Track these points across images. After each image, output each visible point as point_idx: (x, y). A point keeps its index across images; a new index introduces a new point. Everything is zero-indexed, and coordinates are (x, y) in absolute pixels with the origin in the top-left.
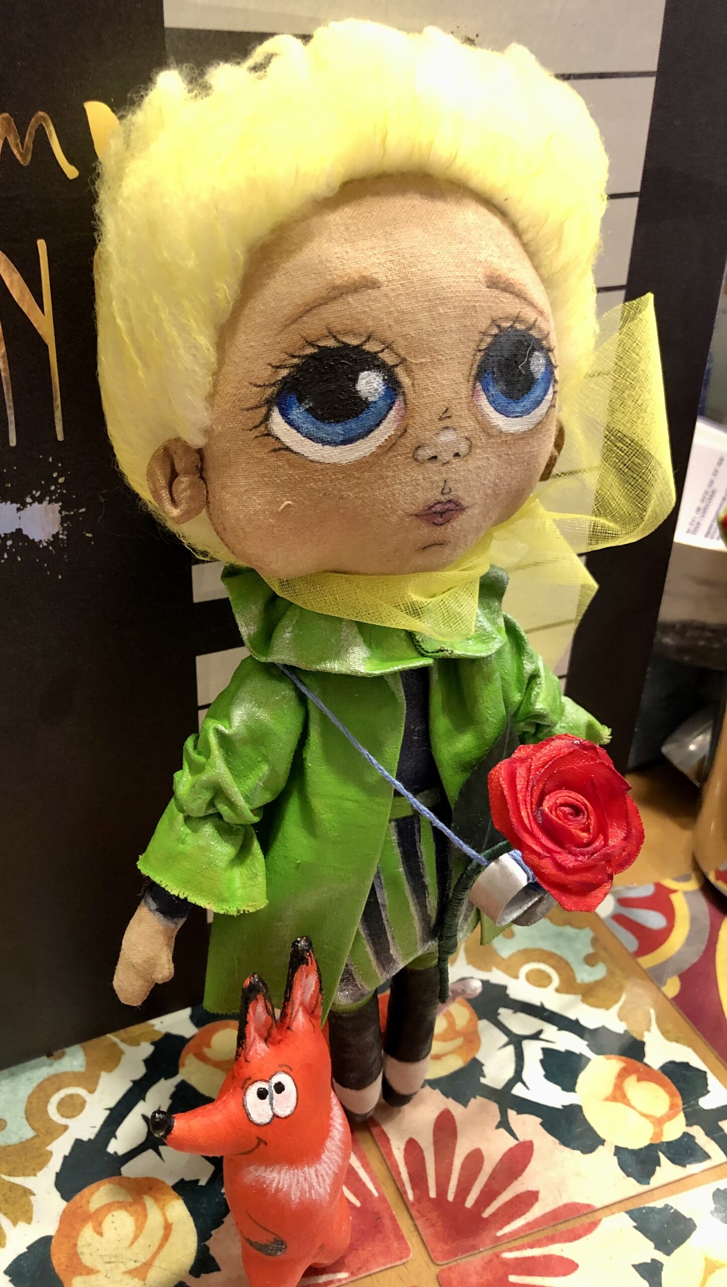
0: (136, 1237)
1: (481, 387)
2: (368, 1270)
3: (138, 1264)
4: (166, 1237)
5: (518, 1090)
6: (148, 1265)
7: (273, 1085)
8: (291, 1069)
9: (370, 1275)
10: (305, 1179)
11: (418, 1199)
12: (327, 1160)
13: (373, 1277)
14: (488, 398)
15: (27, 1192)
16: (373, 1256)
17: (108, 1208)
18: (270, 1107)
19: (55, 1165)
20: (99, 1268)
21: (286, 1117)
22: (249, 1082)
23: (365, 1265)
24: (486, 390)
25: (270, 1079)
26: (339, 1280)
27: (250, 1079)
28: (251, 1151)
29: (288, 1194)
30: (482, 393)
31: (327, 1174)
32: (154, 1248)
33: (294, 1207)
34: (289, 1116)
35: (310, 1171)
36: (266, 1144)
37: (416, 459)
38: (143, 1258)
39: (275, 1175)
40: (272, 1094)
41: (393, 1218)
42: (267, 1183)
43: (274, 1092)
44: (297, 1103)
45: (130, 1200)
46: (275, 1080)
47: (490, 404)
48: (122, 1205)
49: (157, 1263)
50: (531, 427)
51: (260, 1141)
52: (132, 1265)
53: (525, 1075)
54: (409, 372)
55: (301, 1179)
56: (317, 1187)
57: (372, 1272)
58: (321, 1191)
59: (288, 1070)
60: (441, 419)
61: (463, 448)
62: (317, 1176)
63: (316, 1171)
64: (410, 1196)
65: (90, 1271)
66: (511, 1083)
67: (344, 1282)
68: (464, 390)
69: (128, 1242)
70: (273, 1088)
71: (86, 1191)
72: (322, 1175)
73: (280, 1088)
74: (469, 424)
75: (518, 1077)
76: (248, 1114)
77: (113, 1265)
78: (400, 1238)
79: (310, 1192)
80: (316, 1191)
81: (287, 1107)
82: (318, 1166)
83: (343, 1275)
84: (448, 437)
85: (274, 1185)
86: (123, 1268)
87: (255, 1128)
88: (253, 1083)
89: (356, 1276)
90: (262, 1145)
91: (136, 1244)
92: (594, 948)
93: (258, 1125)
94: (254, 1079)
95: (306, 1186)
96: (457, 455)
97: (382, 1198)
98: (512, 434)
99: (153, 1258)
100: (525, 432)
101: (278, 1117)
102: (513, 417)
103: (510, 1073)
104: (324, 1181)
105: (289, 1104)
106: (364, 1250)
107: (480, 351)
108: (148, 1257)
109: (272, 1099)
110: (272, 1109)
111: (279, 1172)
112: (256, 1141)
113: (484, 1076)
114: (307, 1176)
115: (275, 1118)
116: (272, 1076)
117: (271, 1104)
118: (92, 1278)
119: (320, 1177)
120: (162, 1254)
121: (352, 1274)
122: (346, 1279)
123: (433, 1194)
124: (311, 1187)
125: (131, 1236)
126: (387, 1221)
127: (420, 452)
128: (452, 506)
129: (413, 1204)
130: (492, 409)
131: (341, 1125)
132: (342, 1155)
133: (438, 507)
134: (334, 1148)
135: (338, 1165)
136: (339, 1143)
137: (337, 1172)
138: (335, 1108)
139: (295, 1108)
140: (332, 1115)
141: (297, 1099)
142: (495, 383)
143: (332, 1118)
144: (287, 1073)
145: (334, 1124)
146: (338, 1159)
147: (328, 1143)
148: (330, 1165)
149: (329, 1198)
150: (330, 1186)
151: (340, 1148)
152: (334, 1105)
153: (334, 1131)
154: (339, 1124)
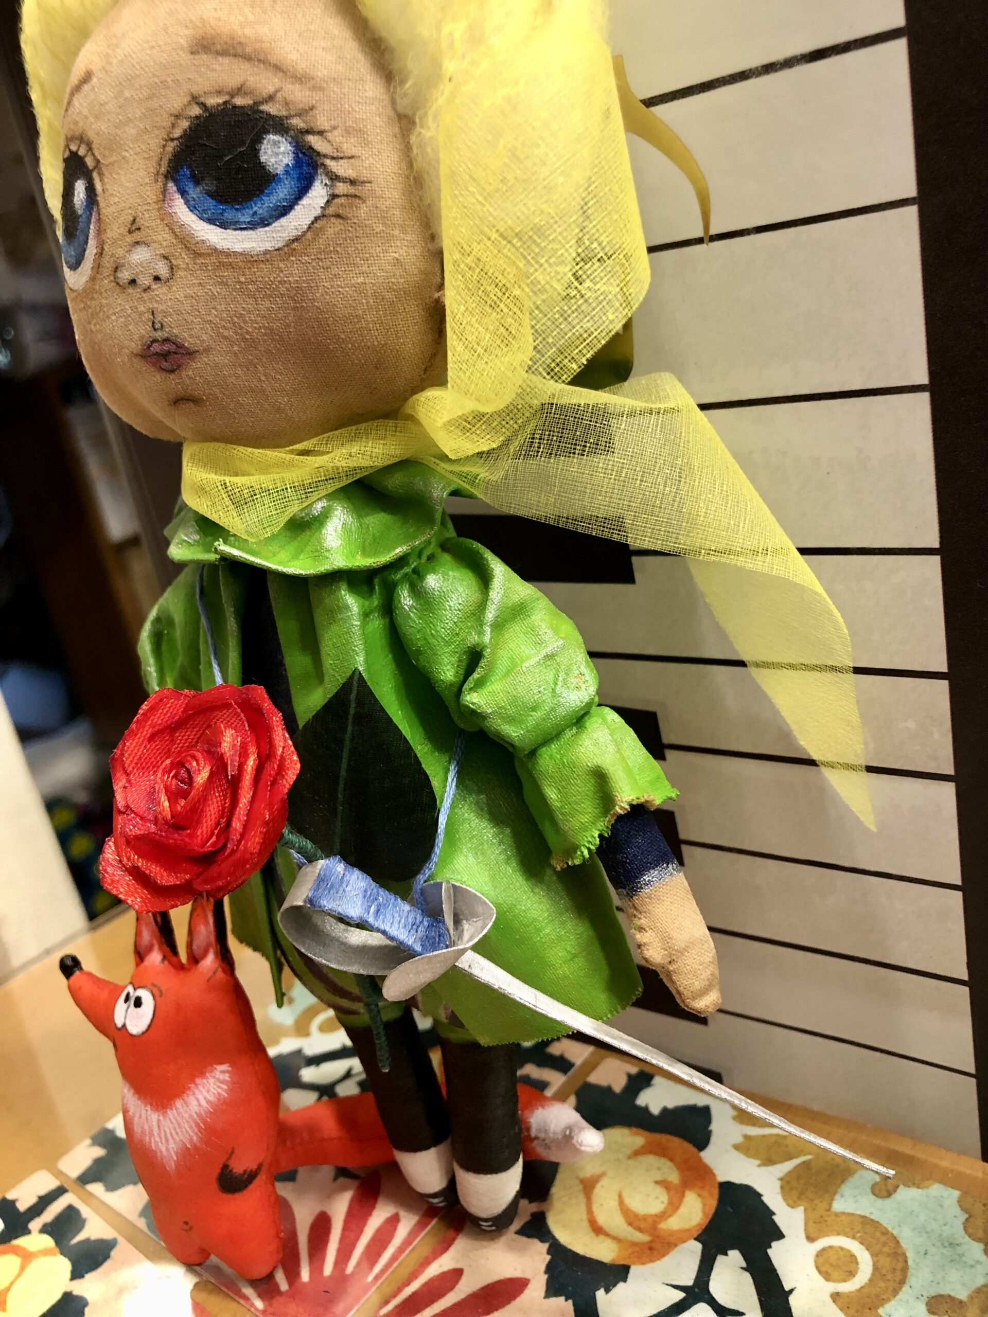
1: (175, 188)
7: (135, 995)
12: (174, 1120)
14: (187, 202)
21: (131, 1035)
24: (183, 193)
26: (252, 1305)
30: (177, 196)
31: (173, 1136)
34: (134, 1036)
35: (154, 1117)
36: (117, 1049)
37: (118, 284)
40: (131, 1004)
43: (133, 1003)
44: (147, 1030)
47: (191, 211)
50: (280, 245)
51: (115, 1042)
56: (158, 1139)
58: (164, 1149)
59: (157, 994)
60: (130, 232)
61: (162, 269)
62: (159, 1127)
63: (159, 1120)
64: (385, 1310)
67: (252, 1308)
68: (151, 193)
70: (134, 999)
72: (165, 1131)
73: (138, 1003)
74: (163, 236)
76: (115, 1009)
79: (150, 1138)
80: (156, 1143)
82: (161, 1118)
83: (259, 1304)
84: (140, 255)
87: (113, 1026)
93: (115, 1024)
95: (147, 1127)
96: (157, 278)
97: (368, 1287)
98: (241, 254)
100: (266, 252)
102: (236, 229)
104: (167, 1140)
105: (139, 1025)
106: (297, 1305)
107: (172, 140)
109: (129, 1007)
110: (125, 1018)
113: (607, 1291)
114: (149, 1118)
115: (125, 1029)
117: (127, 1012)
119: (162, 1132)
121: (265, 1311)
122: (257, 1310)
124: (151, 1133)
126: (340, 1308)
127: (120, 275)
128: (173, 348)
130: (193, 217)
131: (208, 1102)
132: (200, 1134)
133: (156, 347)
134: (186, 1116)
135: (191, 1141)
136: (195, 1116)
137: (189, 1146)
138: (213, 1080)
139: (144, 1033)
140: (198, 1081)
141: (150, 1026)
142: (197, 181)
143: (196, 1085)
144: (153, 995)
145: (196, 1092)
146: (192, 1134)
147: (179, 1103)
148: (178, 1130)
149: (176, 1167)
150: (176, 1153)
151: (197, 1125)
152: (214, 1077)
153: (191, 1097)
154: (205, 1098)
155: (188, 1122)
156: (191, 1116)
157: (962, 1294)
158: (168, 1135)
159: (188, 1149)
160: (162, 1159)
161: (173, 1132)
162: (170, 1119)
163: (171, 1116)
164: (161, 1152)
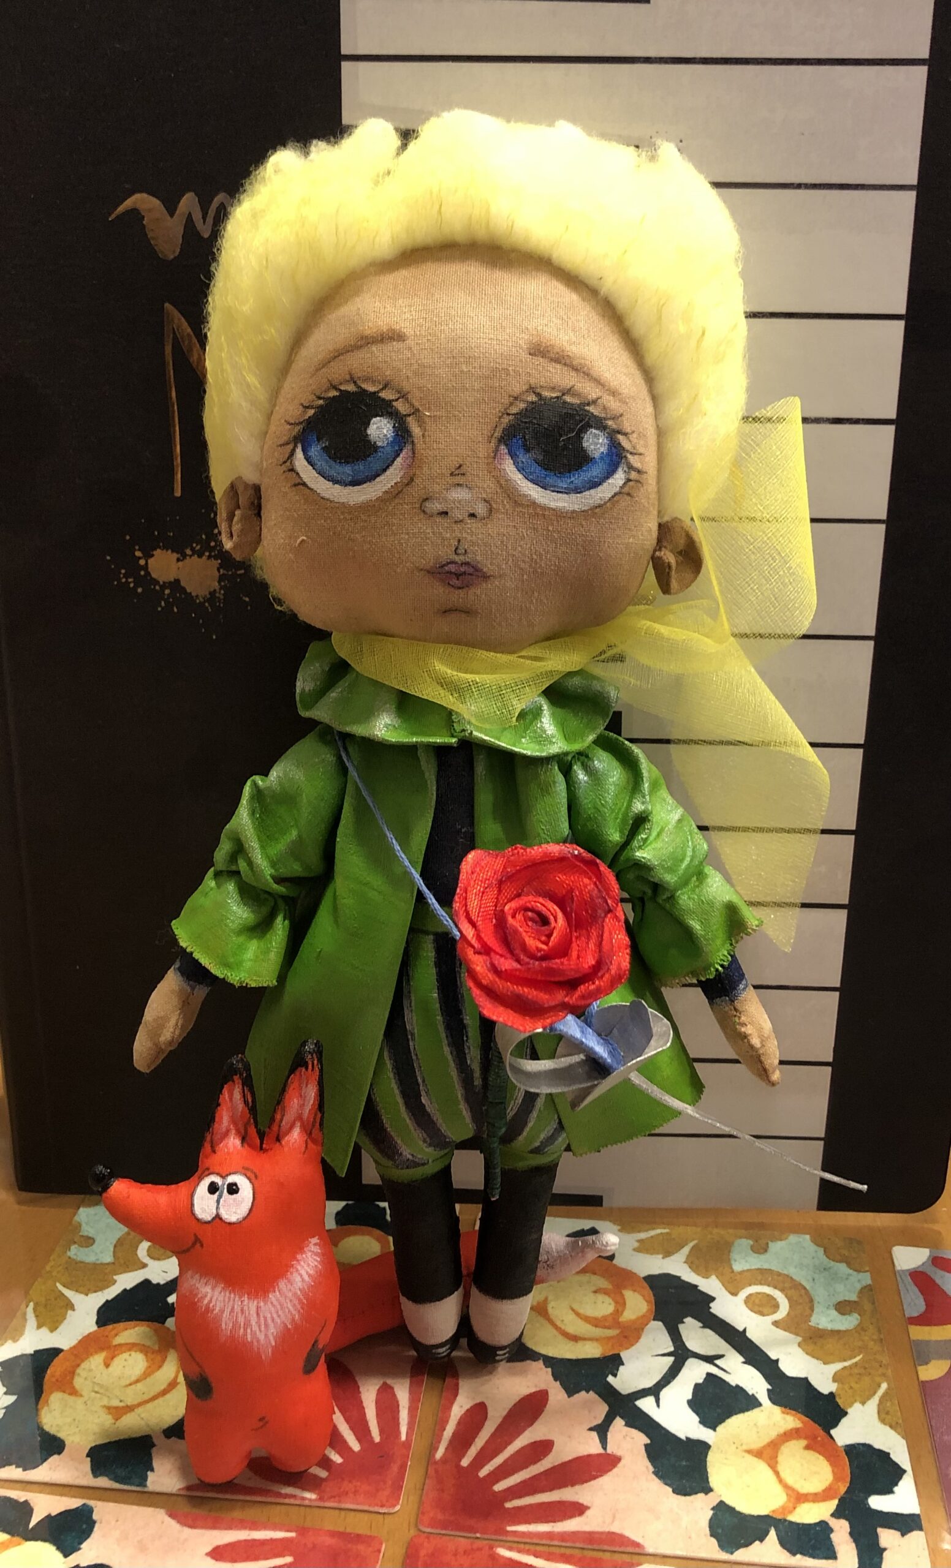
0: (137, 1381)
1: (506, 451)
2: (340, 1502)
3: (122, 1404)
4: (164, 1393)
5: (646, 1405)
6: (130, 1409)
7: (227, 1183)
8: (256, 1177)
9: (340, 1509)
10: (242, 1311)
11: (444, 1460)
12: (275, 1302)
13: (343, 1513)
14: (516, 463)
15: (70, 1306)
16: (356, 1492)
17: (131, 1347)
18: (216, 1204)
19: (111, 1293)
20: (84, 1393)
21: (230, 1224)
22: (207, 1173)
23: (340, 1496)
24: (513, 455)
25: (227, 1175)
26: (303, 1499)
27: (208, 1169)
28: (188, 1250)
29: (218, 1319)
30: (508, 457)
31: (273, 1320)
32: (146, 1397)
33: (223, 1339)
34: (234, 1223)
35: (251, 1306)
36: (202, 1246)
37: (423, 511)
38: (130, 1402)
39: (208, 1289)
40: (222, 1192)
41: (403, 1467)
42: (199, 1296)
43: (225, 1190)
44: (248, 1214)
45: (156, 1347)
46: (231, 1179)
47: (519, 470)
48: (143, 1349)
49: (139, 1410)
50: (586, 508)
51: (197, 1240)
52: (115, 1403)
53: (665, 1393)
54: (421, 422)
55: (237, 1308)
56: (255, 1328)
57: (343, 1506)
58: (262, 1337)
59: (253, 1177)
60: (452, 474)
61: (481, 509)
62: (258, 1314)
63: (258, 1308)
64: (439, 1454)
65: (74, 1392)
66: (643, 1393)
67: (307, 1503)
68: (484, 450)
69: (128, 1382)
70: (226, 1187)
71: (122, 1325)
72: (265, 1319)
73: (233, 1189)
74: (488, 485)
75: (655, 1391)
76: (192, 1205)
77: (98, 1395)
78: (398, 1487)
79: (245, 1330)
80: (253, 1333)
81: (235, 1213)
82: (262, 1304)
83: (310, 1496)
84: (460, 494)
85: (206, 1302)
86: (105, 1402)
87: (195, 1221)
88: (209, 1174)
89: (324, 1501)
90: (198, 1245)
91: (133, 1387)
92: (859, 1297)
93: (198, 1220)
94: (211, 1170)
95: (241, 1320)
96: (472, 515)
97: (407, 1444)
98: (554, 510)
99: (139, 1405)
100: (574, 512)
101: (221, 1219)
102: (553, 491)
103: (649, 1383)
104: (266, 1325)
105: (239, 1211)
106: (350, 1482)
107: (508, 414)
108: (136, 1402)
109: (220, 1197)
110: (217, 1208)
111: (213, 1289)
112: (193, 1238)
113: (615, 1375)
114: (246, 1308)
115: (217, 1219)
116: (230, 1174)
117: (218, 1202)
118: (71, 1399)
119: (262, 1319)
120: (150, 1406)
121: (321, 1499)
122: (310, 1500)
123: (465, 1462)
124: (247, 1324)
125: (133, 1378)
126: (395, 1468)
127: (428, 504)
128: (470, 569)
129: (436, 1463)
130: (520, 476)
131: (309, 1275)
132: (302, 1311)
133: (452, 568)
134: (290, 1295)
135: (293, 1319)
136: (299, 1292)
137: (289, 1326)
138: (310, 1254)
139: (245, 1218)
140: (299, 1257)
141: (251, 1210)
142: (527, 450)
143: (298, 1261)
144: (249, 1178)
145: (299, 1268)
146: (294, 1312)
147: (282, 1284)
148: (280, 1313)
149: (273, 1354)
150: (275, 1338)
151: (300, 1300)
152: (311, 1251)
153: (295, 1274)
154: (307, 1273)
155: (291, 1301)
156: (295, 1294)
157: (854, 1297)
158: (269, 1321)
159: (289, 1329)
160: (258, 1349)
161: (275, 1316)
162: (272, 1303)
163: (273, 1299)
164: (258, 1341)
